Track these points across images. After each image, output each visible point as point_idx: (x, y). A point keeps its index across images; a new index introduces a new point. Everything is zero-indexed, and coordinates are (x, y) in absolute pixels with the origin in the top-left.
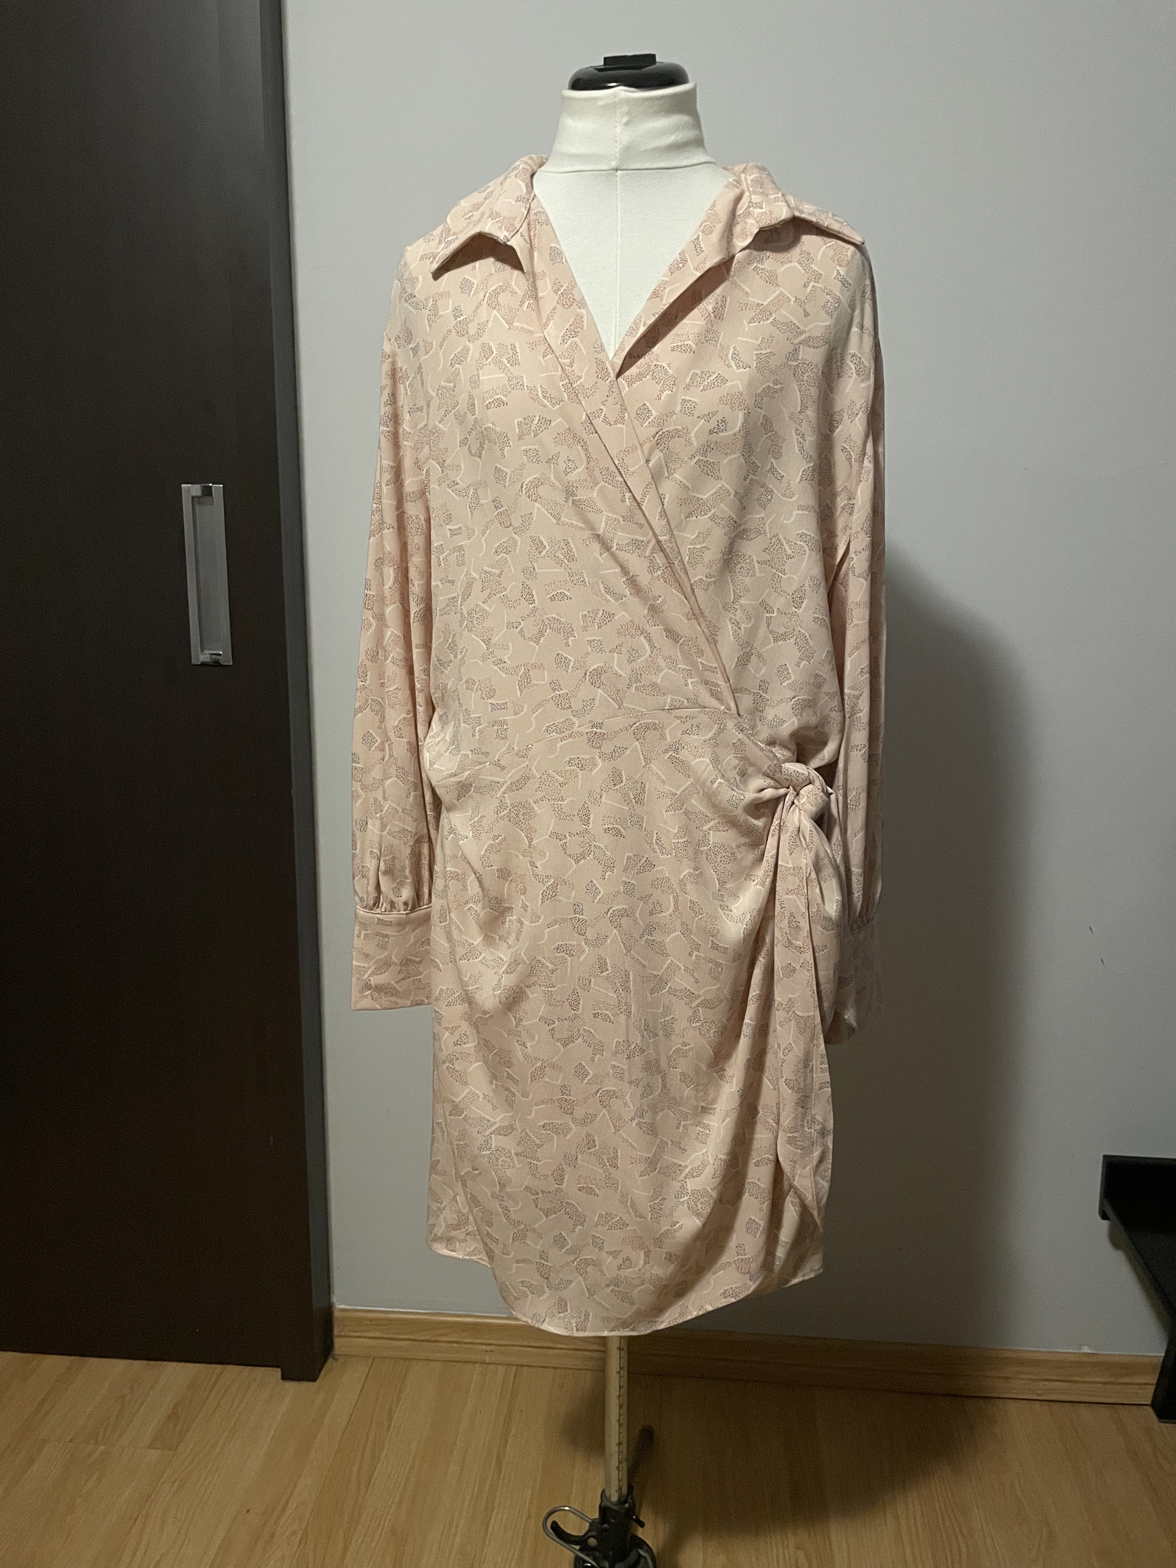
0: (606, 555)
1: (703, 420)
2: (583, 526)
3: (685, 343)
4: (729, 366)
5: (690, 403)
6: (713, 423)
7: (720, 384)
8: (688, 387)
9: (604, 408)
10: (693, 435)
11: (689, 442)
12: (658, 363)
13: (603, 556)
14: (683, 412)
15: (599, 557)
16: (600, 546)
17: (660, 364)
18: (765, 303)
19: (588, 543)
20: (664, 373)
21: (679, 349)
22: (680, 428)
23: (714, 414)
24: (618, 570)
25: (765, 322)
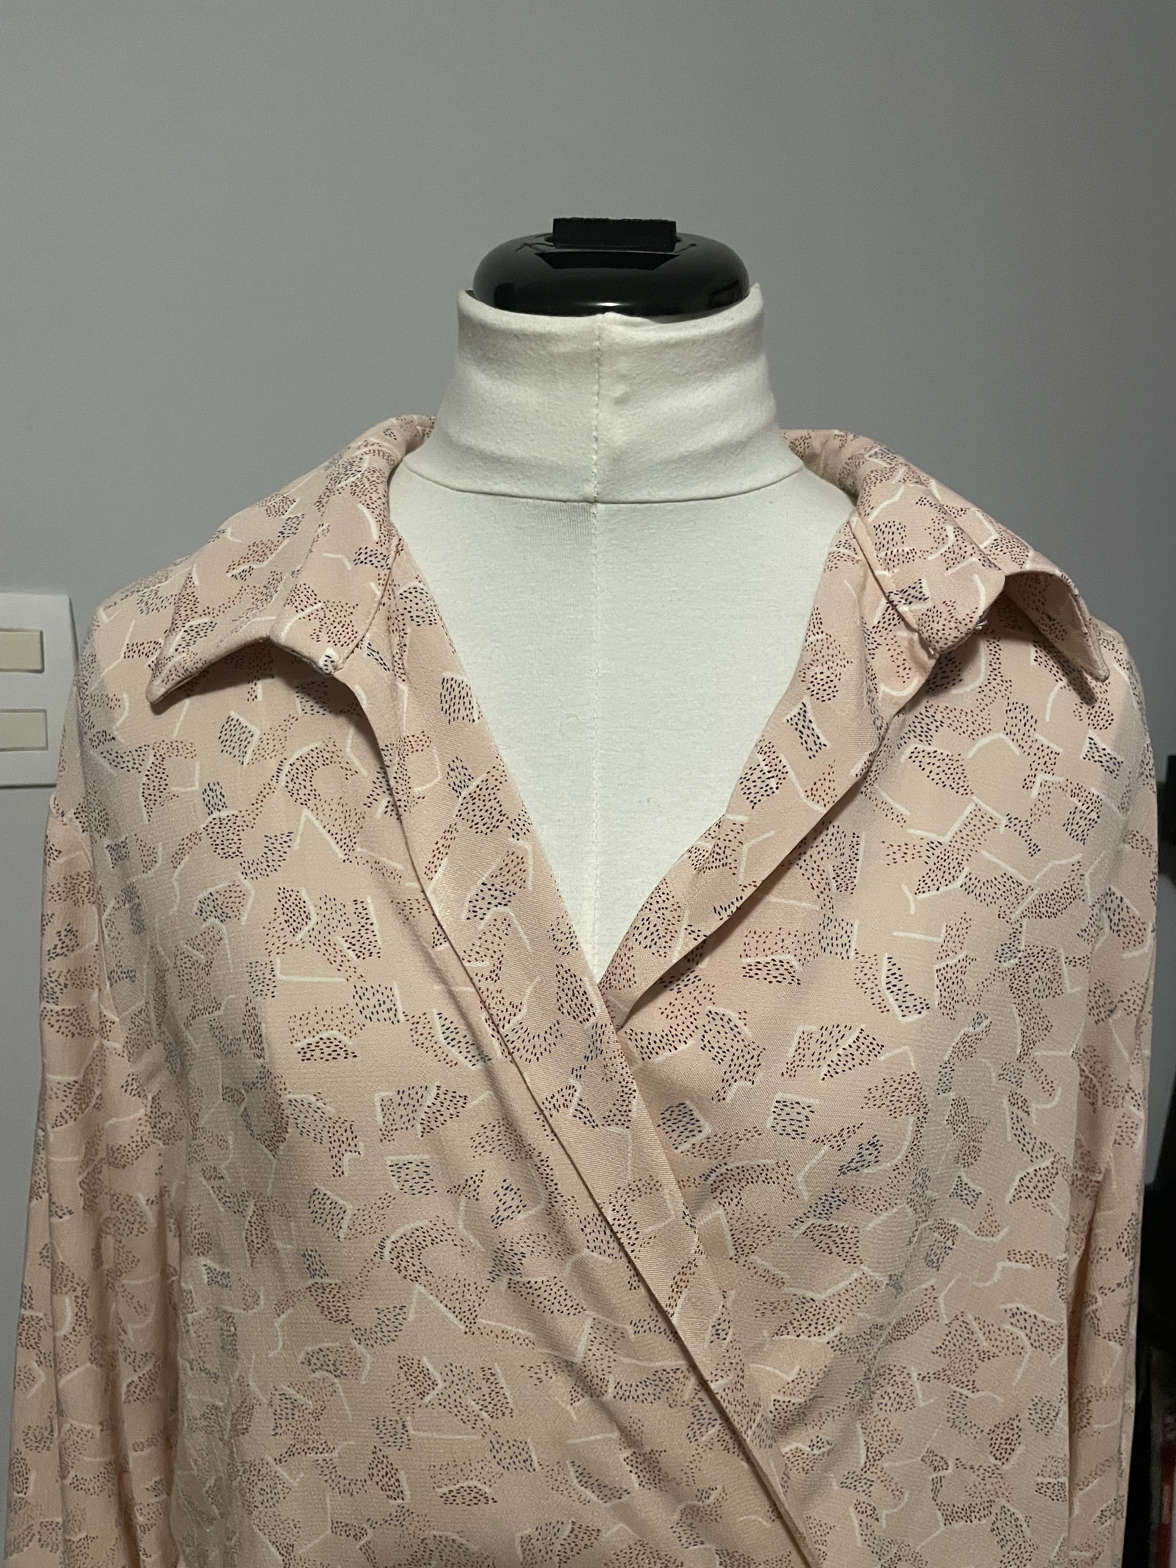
0: (584, 1402)
1: (827, 1147)
2: (532, 1336)
3: (777, 958)
4: (884, 1009)
5: (798, 1108)
6: (850, 1150)
7: (865, 1058)
8: (791, 1071)
9: (578, 1086)
10: (799, 1179)
11: (791, 1192)
12: (713, 1009)
13: (577, 1404)
14: (778, 1128)
15: (569, 1407)
16: (571, 1382)
17: (721, 1010)
18: (945, 840)
19: (542, 1376)
20: (730, 1035)
21: (763, 974)
22: (770, 1162)
23: (852, 1130)
24: (615, 1435)
25: (951, 886)
